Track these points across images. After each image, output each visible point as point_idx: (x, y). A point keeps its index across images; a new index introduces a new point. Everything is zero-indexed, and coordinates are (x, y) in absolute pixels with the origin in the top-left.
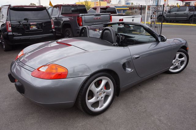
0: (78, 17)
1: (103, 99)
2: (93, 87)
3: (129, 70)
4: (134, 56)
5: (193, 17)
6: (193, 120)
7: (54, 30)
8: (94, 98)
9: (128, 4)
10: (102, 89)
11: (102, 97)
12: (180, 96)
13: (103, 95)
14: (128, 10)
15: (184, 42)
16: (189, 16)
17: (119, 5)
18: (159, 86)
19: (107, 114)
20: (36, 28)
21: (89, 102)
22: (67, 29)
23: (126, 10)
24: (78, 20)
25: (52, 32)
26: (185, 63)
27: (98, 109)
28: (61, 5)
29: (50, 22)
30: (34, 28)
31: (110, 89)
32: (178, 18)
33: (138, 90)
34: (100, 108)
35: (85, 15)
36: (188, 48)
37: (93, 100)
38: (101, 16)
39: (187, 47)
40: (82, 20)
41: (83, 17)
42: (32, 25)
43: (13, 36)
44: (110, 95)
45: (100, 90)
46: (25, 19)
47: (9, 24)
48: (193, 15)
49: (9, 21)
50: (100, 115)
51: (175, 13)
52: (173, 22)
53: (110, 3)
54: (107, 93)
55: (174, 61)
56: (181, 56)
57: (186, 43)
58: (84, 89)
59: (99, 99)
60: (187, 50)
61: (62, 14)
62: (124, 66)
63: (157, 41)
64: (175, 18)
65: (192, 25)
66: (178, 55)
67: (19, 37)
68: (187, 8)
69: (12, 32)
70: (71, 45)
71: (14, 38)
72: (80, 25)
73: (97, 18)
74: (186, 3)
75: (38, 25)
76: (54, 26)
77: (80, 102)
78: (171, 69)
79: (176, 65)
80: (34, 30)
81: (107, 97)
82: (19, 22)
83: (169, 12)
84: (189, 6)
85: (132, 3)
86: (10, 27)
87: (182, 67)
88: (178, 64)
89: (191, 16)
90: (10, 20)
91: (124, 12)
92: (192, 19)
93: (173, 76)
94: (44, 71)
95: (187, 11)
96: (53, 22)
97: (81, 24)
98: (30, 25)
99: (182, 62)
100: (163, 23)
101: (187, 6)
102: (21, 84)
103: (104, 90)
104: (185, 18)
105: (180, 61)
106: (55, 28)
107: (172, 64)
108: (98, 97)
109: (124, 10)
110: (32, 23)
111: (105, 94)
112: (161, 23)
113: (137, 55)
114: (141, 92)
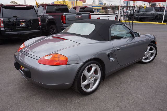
0: (62, 15)
1: (93, 82)
2: (85, 72)
3: (112, 59)
4: (116, 48)
5: (159, 17)
6: (163, 96)
7: (41, 27)
8: (87, 81)
9: (101, 3)
10: (92, 74)
11: (92, 81)
12: (152, 80)
13: (93, 79)
14: (101, 9)
15: (153, 37)
16: (155, 16)
17: (94, 5)
18: (134, 73)
19: (96, 94)
20: (26, 24)
21: (83, 84)
22: (51, 26)
23: (100, 9)
24: (62, 18)
25: (39, 28)
26: (154, 55)
27: (90, 90)
28: (46, 5)
29: (38, 19)
30: (24, 24)
31: (98, 74)
32: (145, 17)
33: (118, 76)
34: (91, 89)
35: (68, 14)
36: (156, 43)
37: (86, 83)
38: (82, 15)
39: (156, 41)
40: (66, 18)
41: (66, 16)
42: (22, 22)
43: (5, 31)
44: (98, 79)
45: (91, 75)
46: (14, 17)
47: (2, 21)
48: (158, 15)
49: (1, 18)
50: (91, 95)
51: (144, 13)
52: (142, 21)
53: (85, 3)
54: (96, 77)
55: (146, 52)
56: (151, 49)
57: (155, 38)
58: (79, 74)
59: (90, 82)
60: (155, 44)
61: (47, 12)
62: (109, 56)
63: (133, 37)
64: (144, 17)
65: (157, 23)
66: (149, 48)
67: (10, 32)
68: (154, 9)
69: (4, 28)
70: (66, 39)
71: (6, 33)
72: (63, 23)
73: (79, 17)
74: (152, 4)
75: (27, 22)
76: (41, 23)
77: (76, 84)
78: (143, 59)
79: (147, 56)
80: (24, 27)
81: (96, 80)
82: (9, 19)
83: (138, 12)
84: (155, 7)
85: (105, 3)
86: (2, 23)
87: (152, 58)
88: (149, 55)
89: (157, 15)
90: (3, 18)
91: (98, 11)
92: (158, 18)
93: (145, 65)
94: (49, 59)
95: (153, 12)
96: (40, 20)
97: (65, 22)
98: (21, 22)
99: (152, 54)
100: (134, 22)
101: (154, 7)
102: (29, 70)
103: (94, 75)
104: (152, 18)
105: (150, 53)
106: (42, 25)
107: (144, 56)
108: (89, 81)
109: (98, 10)
110: (22, 20)
111: (94, 78)
112: (132, 22)
113: (118, 47)
114: (121, 78)
